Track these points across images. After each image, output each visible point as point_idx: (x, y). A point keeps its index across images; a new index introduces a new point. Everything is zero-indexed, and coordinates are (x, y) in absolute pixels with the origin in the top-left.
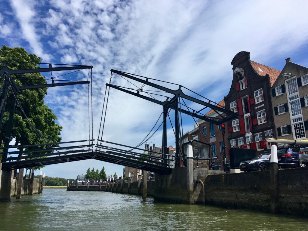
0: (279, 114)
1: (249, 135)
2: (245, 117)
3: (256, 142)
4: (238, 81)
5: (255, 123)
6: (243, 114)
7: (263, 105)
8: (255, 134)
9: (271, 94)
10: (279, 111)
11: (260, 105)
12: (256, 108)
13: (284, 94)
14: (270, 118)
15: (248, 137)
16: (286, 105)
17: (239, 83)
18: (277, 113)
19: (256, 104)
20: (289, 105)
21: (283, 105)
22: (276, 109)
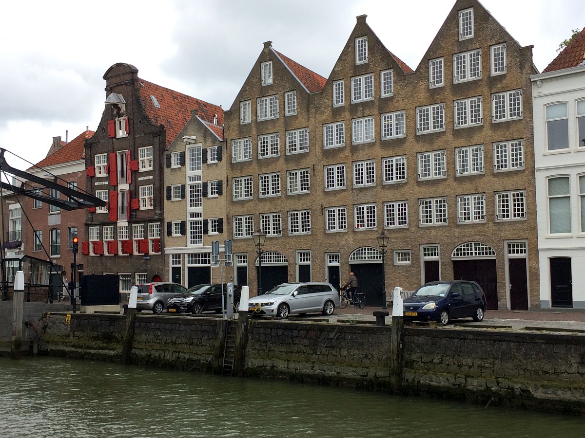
0: (173, 199)
1: (123, 223)
2: (119, 190)
3: (133, 239)
4: (113, 118)
5: (134, 207)
6: (118, 184)
7: (151, 177)
8: (133, 225)
9: (165, 161)
10: (172, 195)
11: (147, 176)
12: (140, 179)
13: (183, 168)
14: (158, 202)
15: (121, 228)
16: (183, 188)
17: (115, 123)
18: (169, 198)
19: (139, 172)
20: (188, 190)
21: (180, 185)
22: (169, 189)
